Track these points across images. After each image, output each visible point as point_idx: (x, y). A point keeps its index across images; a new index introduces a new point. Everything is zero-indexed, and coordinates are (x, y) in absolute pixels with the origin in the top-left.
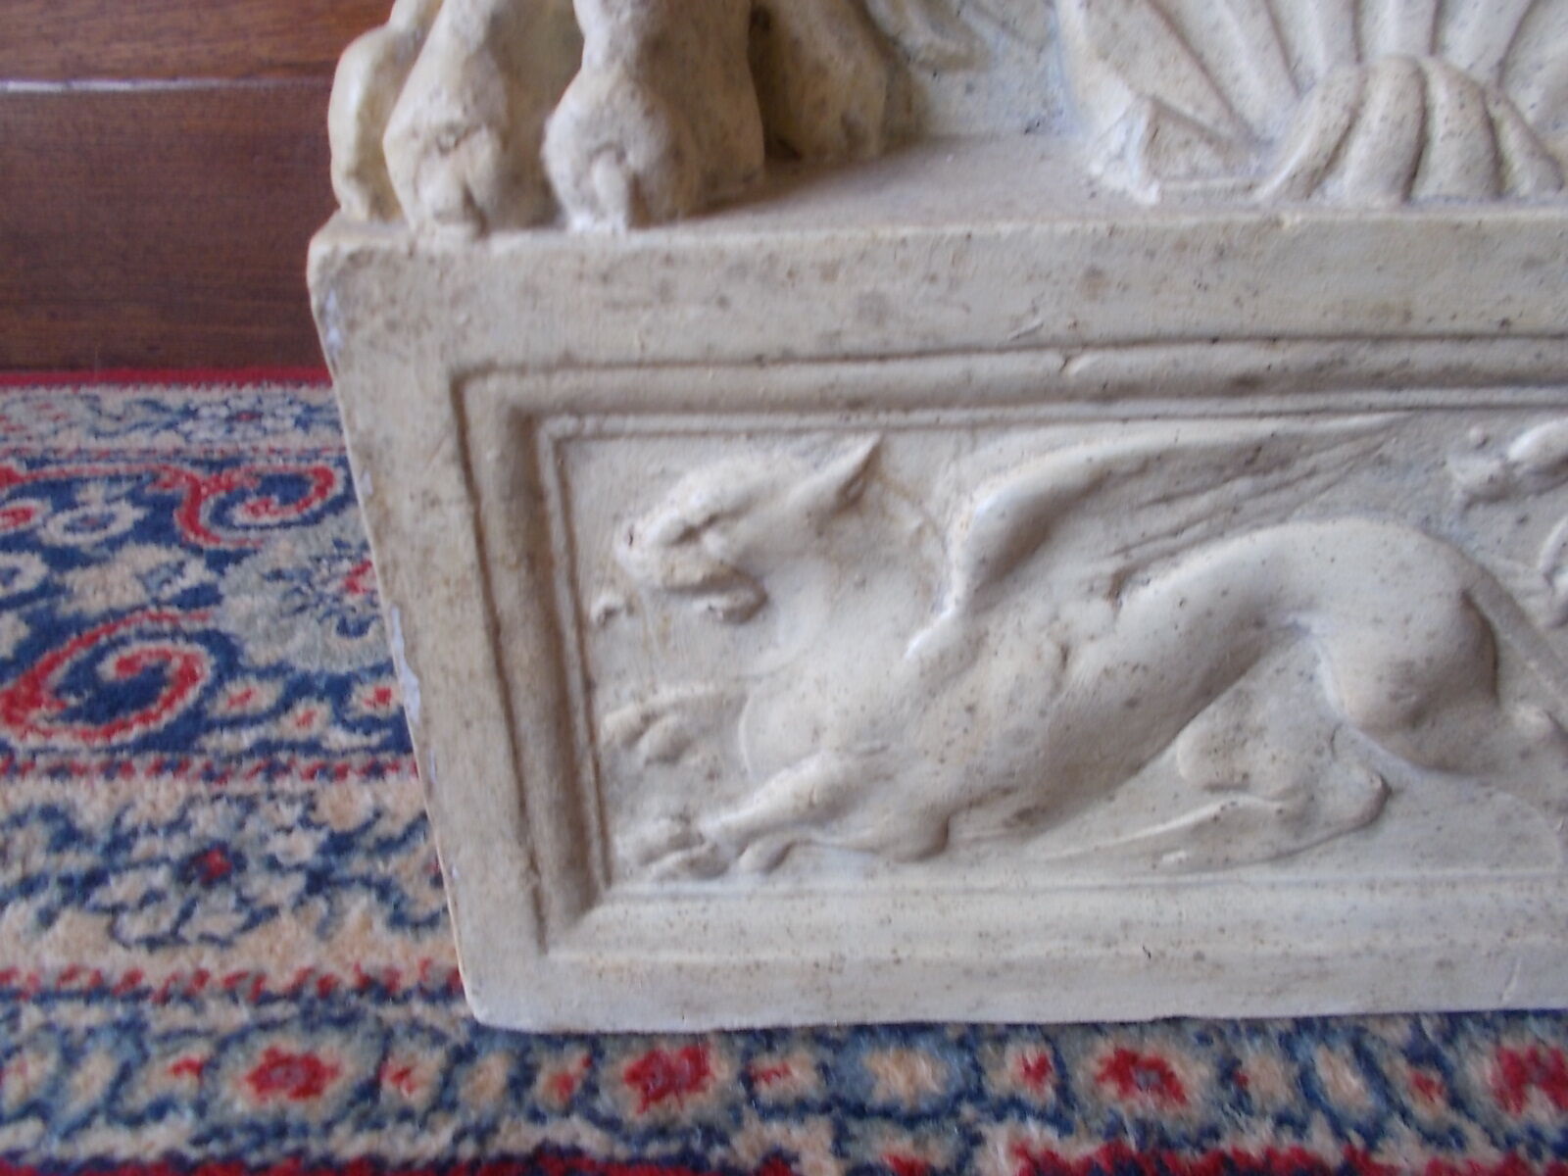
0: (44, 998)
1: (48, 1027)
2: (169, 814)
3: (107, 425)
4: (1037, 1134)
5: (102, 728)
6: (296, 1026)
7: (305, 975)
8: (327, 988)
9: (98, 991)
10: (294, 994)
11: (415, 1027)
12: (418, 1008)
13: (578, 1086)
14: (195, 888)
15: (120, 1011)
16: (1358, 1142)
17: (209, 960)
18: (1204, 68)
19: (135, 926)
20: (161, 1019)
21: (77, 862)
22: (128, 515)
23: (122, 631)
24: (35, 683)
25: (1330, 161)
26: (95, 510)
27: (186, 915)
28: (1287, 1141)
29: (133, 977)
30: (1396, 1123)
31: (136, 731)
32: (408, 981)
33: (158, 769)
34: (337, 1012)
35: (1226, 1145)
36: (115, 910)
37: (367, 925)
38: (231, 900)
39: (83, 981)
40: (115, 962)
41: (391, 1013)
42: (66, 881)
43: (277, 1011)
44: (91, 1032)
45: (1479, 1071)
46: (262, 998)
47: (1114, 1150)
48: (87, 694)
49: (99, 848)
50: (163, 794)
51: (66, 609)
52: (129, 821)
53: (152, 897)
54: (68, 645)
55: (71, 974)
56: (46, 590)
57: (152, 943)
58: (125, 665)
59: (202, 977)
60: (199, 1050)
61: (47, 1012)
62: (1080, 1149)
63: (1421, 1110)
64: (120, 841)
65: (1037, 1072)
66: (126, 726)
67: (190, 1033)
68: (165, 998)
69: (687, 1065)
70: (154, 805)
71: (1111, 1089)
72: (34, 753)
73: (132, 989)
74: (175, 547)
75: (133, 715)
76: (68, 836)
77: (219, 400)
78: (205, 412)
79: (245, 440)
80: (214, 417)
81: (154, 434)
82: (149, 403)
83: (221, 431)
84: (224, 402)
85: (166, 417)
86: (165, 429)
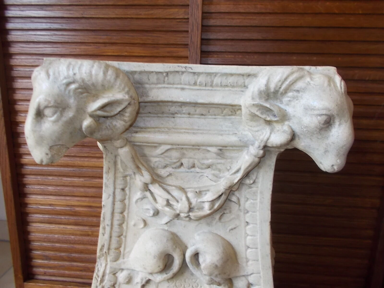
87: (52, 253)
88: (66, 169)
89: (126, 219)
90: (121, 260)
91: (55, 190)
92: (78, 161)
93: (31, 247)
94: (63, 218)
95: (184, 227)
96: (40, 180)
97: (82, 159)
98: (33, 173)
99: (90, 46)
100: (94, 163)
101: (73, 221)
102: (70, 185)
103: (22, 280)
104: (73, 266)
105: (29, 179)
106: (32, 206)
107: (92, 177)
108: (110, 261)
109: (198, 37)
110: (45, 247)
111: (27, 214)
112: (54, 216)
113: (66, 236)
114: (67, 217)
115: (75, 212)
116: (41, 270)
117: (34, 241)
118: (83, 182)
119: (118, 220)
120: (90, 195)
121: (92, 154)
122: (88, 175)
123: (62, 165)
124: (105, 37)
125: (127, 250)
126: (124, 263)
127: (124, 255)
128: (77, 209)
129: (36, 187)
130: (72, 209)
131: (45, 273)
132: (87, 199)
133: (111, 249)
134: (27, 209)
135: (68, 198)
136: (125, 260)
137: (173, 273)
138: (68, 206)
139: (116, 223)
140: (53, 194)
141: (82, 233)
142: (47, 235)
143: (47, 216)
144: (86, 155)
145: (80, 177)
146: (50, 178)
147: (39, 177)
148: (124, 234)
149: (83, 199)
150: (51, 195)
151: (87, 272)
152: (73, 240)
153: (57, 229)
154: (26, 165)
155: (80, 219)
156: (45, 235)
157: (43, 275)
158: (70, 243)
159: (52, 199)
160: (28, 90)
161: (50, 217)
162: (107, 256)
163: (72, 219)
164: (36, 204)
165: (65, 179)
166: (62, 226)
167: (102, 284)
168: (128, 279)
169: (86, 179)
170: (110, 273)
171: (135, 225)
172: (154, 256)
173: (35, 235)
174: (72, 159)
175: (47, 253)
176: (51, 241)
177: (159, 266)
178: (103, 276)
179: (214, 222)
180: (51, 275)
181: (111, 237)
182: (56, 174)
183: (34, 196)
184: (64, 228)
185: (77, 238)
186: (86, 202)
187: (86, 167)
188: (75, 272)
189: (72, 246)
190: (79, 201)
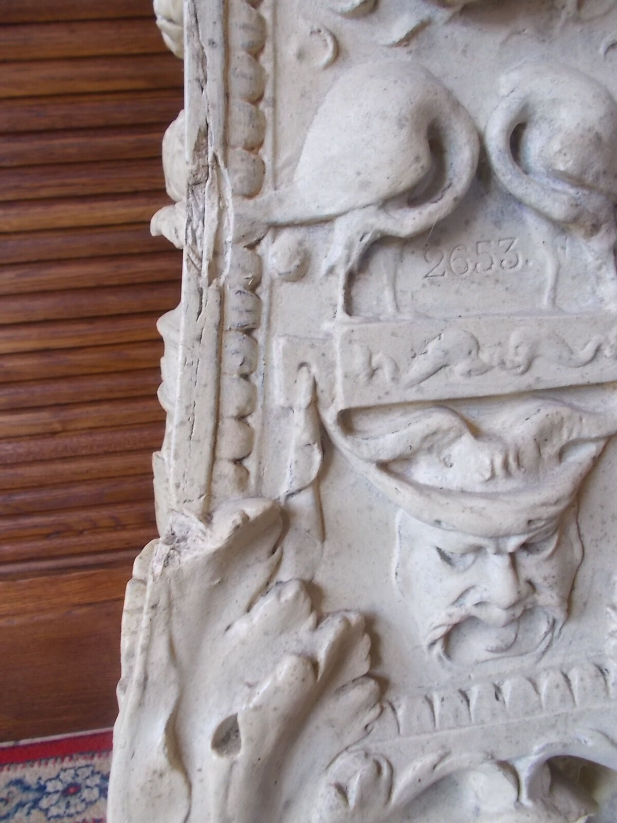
77: (54, 775)
78: (50, 787)
79: (78, 813)
80: (57, 792)
81: (28, 813)
82: (19, 782)
83: (63, 805)
84: (58, 776)
85: (31, 796)
86: (33, 807)
89: (270, 31)
90: (268, 193)
95: (464, 52)
104: (23, 528)
107: (38, 261)
108: (235, 194)
115: (8, 373)
119: (244, 27)
122: (24, 260)
125: (284, 156)
126: (281, 201)
127: (275, 176)
128: (10, 364)
133: (234, 147)
136: (283, 189)
137: (455, 195)
139: (239, 38)
148: (268, 94)
151: (64, 537)
162: (219, 175)
167: (215, 281)
168: (300, 257)
170: (237, 241)
171: (301, 55)
172: (400, 120)
177: (417, 159)
178: (217, 253)
179: (559, 24)
181: (227, 95)
185: (23, 448)
186: (31, 339)
187: (17, 233)
188: (30, 544)
189: (10, 471)
190: (9, 339)
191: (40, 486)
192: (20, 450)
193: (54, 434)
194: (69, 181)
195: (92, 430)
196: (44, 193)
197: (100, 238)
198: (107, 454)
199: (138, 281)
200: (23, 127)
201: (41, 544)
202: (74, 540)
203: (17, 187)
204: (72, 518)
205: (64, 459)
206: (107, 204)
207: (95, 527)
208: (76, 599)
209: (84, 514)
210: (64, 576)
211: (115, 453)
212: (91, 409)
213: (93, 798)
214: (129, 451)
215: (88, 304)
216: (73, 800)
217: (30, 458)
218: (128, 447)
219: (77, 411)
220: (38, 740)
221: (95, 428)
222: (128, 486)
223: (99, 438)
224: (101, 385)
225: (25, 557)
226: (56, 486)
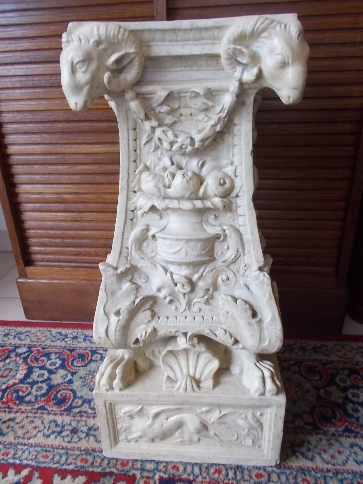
0: (57, 449)
1: (58, 452)
2: (69, 423)
3: (54, 339)
4: (162, 474)
5: (59, 407)
6: (85, 455)
7: (86, 448)
8: (88, 450)
9: (63, 448)
10: (84, 450)
11: (98, 456)
12: (98, 453)
13: (114, 465)
14: (73, 434)
15: (66, 451)
16: (195, 477)
17: (75, 445)
18: (174, 372)
19: (66, 439)
20: (71, 452)
21: (59, 429)
22: (59, 362)
23: (60, 388)
24: (49, 397)
25: (179, 388)
26: (53, 361)
27: (72, 438)
28: (188, 477)
29: (67, 447)
30: (200, 476)
31: (63, 408)
32: (97, 450)
33: (67, 415)
34: (89, 453)
35: (181, 477)
36: (64, 437)
37: (93, 442)
38: (77, 437)
39: (61, 447)
40: (64, 444)
41: (95, 454)
42: (58, 432)
43: (83, 452)
44: (63, 454)
45: (212, 470)
46: (81, 451)
47: (169, 477)
48: (57, 400)
49: (61, 427)
50: (68, 419)
51: (52, 383)
52: (64, 423)
53: (68, 435)
54: (53, 391)
55: (60, 446)
56: (49, 379)
57: (68, 442)
58: (61, 395)
59: (74, 447)
60: (74, 457)
61: (58, 450)
62: (166, 476)
63: (204, 475)
64: (63, 427)
65: (164, 467)
66: (62, 407)
67: (73, 454)
68: (70, 450)
69: (127, 463)
70: (67, 421)
71: (171, 469)
72: (51, 411)
73: (66, 448)
74: (66, 371)
75: (63, 405)
76: (57, 425)
77: (71, 333)
78: (69, 336)
79: (75, 344)
80: (70, 338)
81: (61, 342)
82: (60, 333)
83: (72, 341)
84: (72, 333)
85: (63, 337)
86: (63, 340)
87: (47, 240)
88: (50, 157)
91: (42, 179)
92: (60, 149)
93: (27, 235)
94: (53, 206)
96: (27, 169)
97: (64, 146)
98: (20, 163)
99: (59, 25)
100: (75, 149)
101: (62, 208)
102: (55, 172)
103: (23, 265)
104: (67, 251)
105: (17, 169)
106: (22, 196)
107: (75, 163)
109: (163, 7)
110: (40, 234)
111: (19, 204)
112: (44, 205)
113: (57, 223)
114: (56, 205)
115: (64, 199)
116: (39, 257)
117: (28, 229)
118: (67, 169)
120: (75, 182)
121: (73, 140)
122: (71, 162)
123: (45, 153)
124: (72, 14)
128: (65, 196)
129: (24, 176)
130: (60, 196)
131: (43, 259)
132: (73, 186)
134: (19, 198)
135: (55, 186)
138: (56, 193)
140: (40, 182)
141: (72, 219)
142: (40, 223)
143: (38, 205)
144: (66, 142)
145: (63, 164)
146: (36, 167)
147: (26, 167)
149: (69, 186)
150: (39, 184)
151: (80, 256)
152: (64, 226)
153: (49, 216)
154: (12, 155)
155: (68, 206)
156: (38, 223)
157: (41, 261)
158: (62, 229)
159: (40, 188)
160: (3, 78)
161: (41, 205)
163: (61, 206)
164: (26, 193)
165: (50, 167)
166: (53, 214)
169: (69, 166)
173: (29, 224)
174: (54, 146)
175: (43, 240)
176: (45, 228)
180: (48, 261)
182: (41, 162)
183: (23, 186)
184: (54, 215)
185: (68, 224)
186: (72, 188)
187: (68, 154)
188: (69, 257)
189: (64, 232)
190: (65, 188)
191: (73, 238)
192: (67, 225)
193: (78, 221)
194: (86, 138)
195: (90, 221)
196: (77, 141)
197: (95, 157)
198: (95, 230)
199: (107, 172)
200: (71, 119)
201: (73, 257)
202: (83, 257)
203: (69, 139)
204: (83, 250)
205: (81, 230)
206: (98, 146)
207: (90, 254)
208: (82, 278)
209: (87, 249)
210: (79, 269)
211: (97, 230)
212: (90, 214)
213: (81, 341)
214: (102, 230)
215: (90, 178)
216: (75, 341)
217: (70, 228)
218: (102, 228)
219: (86, 214)
220: (68, 322)
221: (91, 221)
222: (101, 242)
223: (92, 224)
224: (93, 206)
225: (67, 261)
226: (78, 238)
